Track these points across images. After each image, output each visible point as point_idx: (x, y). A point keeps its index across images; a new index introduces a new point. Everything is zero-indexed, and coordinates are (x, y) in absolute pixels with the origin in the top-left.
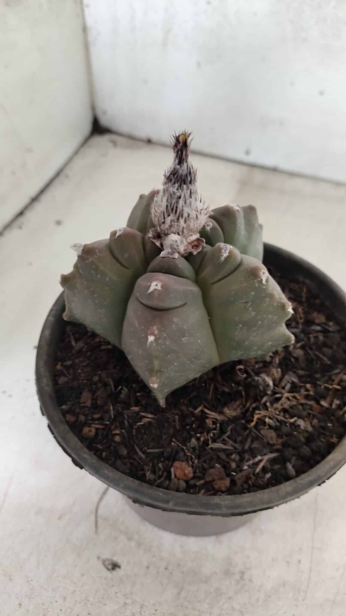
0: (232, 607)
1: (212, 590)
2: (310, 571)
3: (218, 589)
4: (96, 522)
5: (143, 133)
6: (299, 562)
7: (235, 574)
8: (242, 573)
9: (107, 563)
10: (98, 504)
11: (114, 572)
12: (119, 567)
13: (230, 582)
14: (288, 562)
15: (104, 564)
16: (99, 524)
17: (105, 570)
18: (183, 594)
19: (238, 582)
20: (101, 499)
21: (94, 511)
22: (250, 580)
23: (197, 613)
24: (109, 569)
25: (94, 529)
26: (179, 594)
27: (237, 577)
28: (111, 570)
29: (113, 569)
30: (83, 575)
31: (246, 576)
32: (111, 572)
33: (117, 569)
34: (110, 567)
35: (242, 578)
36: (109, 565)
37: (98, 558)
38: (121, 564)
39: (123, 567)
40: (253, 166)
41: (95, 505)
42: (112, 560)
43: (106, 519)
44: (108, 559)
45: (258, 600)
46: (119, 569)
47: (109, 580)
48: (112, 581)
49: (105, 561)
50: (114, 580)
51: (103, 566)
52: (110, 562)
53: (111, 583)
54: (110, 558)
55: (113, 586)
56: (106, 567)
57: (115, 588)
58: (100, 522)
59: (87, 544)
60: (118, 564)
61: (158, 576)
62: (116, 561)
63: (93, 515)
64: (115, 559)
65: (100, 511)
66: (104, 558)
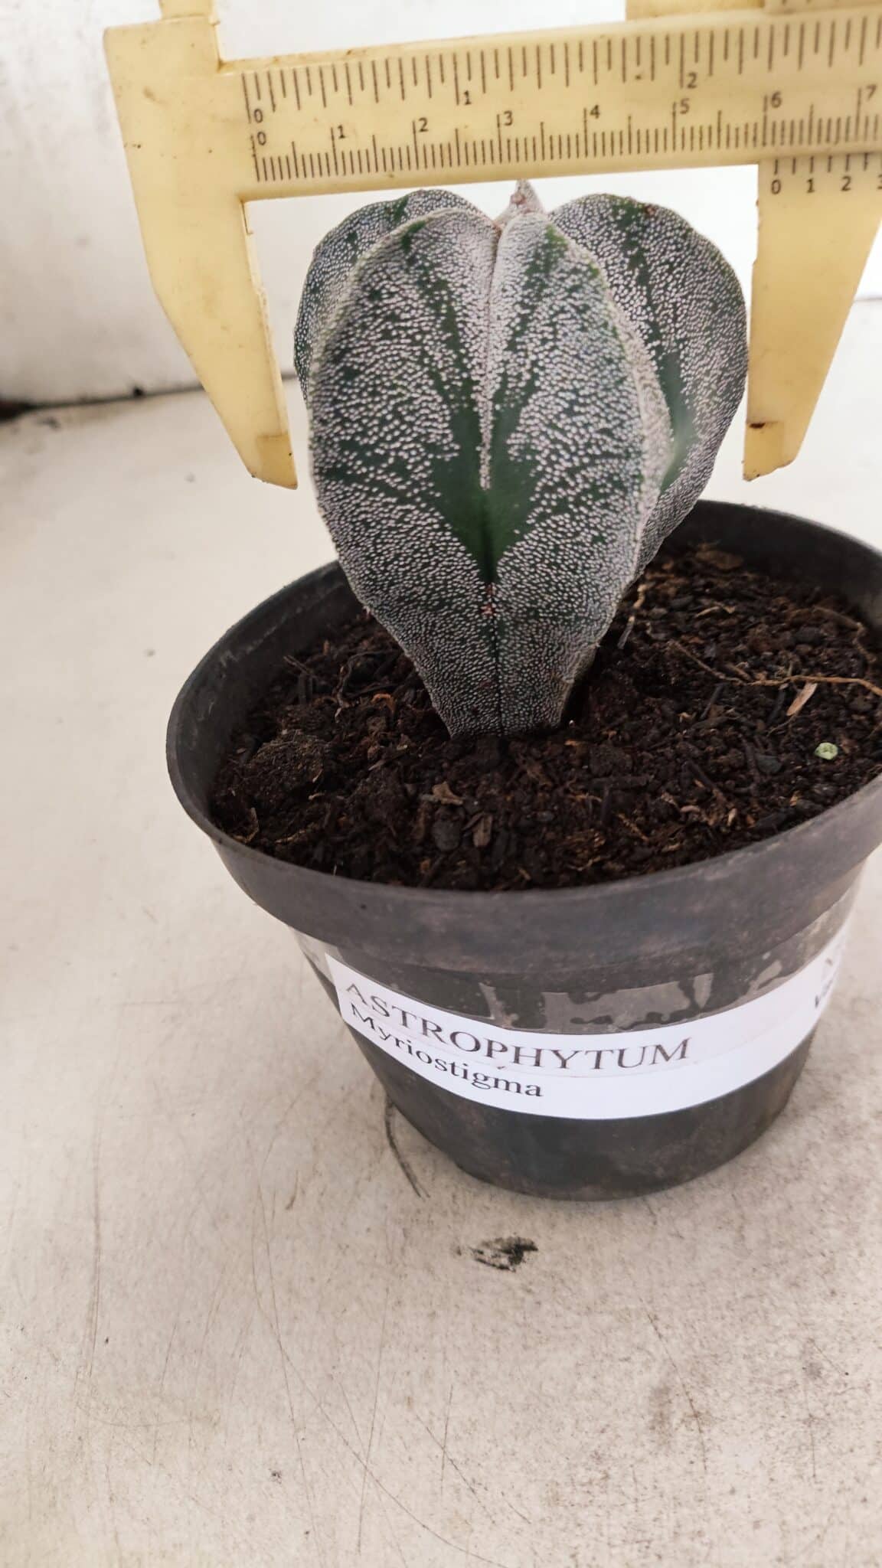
4: (404, 1167)
9: (488, 1253)
10: (388, 1125)
11: (523, 1267)
12: (531, 1248)
15: (483, 1261)
16: (415, 1171)
17: (495, 1273)
20: (390, 1107)
21: (386, 1143)
24: (502, 1268)
25: (407, 1188)
28: (511, 1267)
29: (516, 1260)
30: (432, 1315)
33: (528, 1256)
34: (504, 1260)
38: (533, 1239)
39: (539, 1244)
41: (384, 1131)
42: (497, 1241)
44: (487, 1244)
46: (533, 1253)
47: (520, 1294)
48: (529, 1291)
49: (481, 1253)
50: (533, 1288)
51: (481, 1266)
52: (499, 1247)
53: (529, 1298)
54: (492, 1238)
55: (539, 1303)
56: (494, 1265)
57: (546, 1306)
58: (417, 1162)
59: (405, 1234)
60: (523, 1243)
61: (655, 1223)
62: (513, 1236)
63: (389, 1155)
64: (507, 1234)
65: (401, 1138)
66: (474, 1247)
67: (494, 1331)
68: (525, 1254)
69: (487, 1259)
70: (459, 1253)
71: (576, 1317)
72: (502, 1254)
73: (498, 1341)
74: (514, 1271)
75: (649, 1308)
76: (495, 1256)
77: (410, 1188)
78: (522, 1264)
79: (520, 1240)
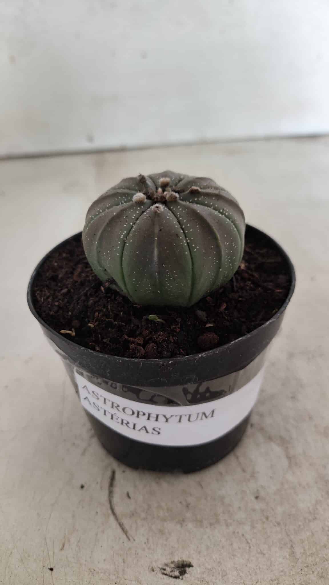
4: (121, 525)
9: (168, 569)
10: (110, 502)
12: (190, 565)
15: (166, 575)
16: (127, 527)
17: (173, 580)
18: (298, 550)
20: (111, 493)
21: (110, 512)
24: (176, 577)
26: (292, 553)
28: (181, 577)
29: (183, 573)
34: (177, 573)
38: (190, 560)
39: (194, 563)
41: (108, 506)
42: (172, 563)
43: (133, 514)
44: (166, 565)
46: (191, 568)
49: (165, 570)
51: (165, 577)
52: (173, 566)
54: (169, 561)
56: (171, 576)
58: (126, 523)
59: (124, 562)
60: (185, 563)
61: (250, 547)
62: (180, 559)
63: (112, 518)
64: (177, 559)
65: (118, 510)
66: (160, 567)
68: (187, 569)
69: (168, 573)
70: (153, 571)
72: (175, 570)
74: (182, 579)
76: (172, 571)
77: (125, 536)
78: (186, 575)
79: (183, 561)
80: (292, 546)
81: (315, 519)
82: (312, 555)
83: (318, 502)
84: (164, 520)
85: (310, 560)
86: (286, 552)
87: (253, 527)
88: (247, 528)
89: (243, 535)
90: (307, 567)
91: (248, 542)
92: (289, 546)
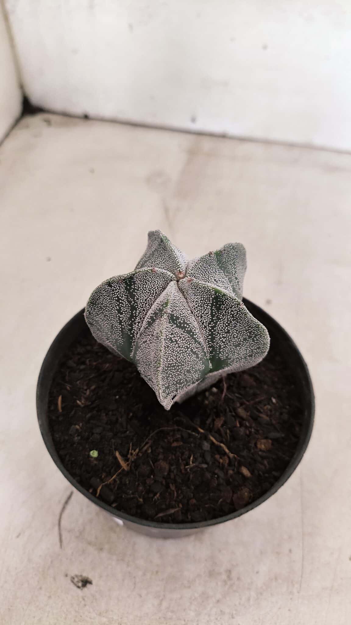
0: (221, 611)
1: (196, 595)
2: (303, 560)
3: (203, 593)
4: (60, 536)
5: (78, 110)
6: (290, 551)
7: (220, 574)
8: (229, 572)
9: (76, 580)
10: (61, 515)
11: (85, 589)
12: (90, 583)
13: (217, 584)
14: (278, 553)
15: (73, 582)
16: (63, 538)
17: (75, 588)
18: (165, 604)
19: (225, 582)
20: (64, 508)
21: (57, 522)
22: (239, 579)
23: (183, 623)
24: (79, 587)
25: (58, 544)
26: (160, 604)
27: (224, 577)
28: (81, 588)
29: (84, 586)
30: (50, 597)
31: (234, 575)
32: (82, 590)
33: (88, 586)
34: (80, 584)
35: (229, 577)
36: (78, 582)
37: (66, 576)
38: (93, 579)
39: (94, 582)
40: (200, 134)
41: (58, 518)
42: (81, 576)
43: (71, 531)
44: (77, 576)
45: (249, 600)
46: (90, 585)
47: (81, 599)
48: (84, 599)
49: (73, 579)
50: (86, 599)
51: (72, 584)
52: (80, 578)
53: (83, 602)
54: (79, 574)
55: (85, 605)
56: (75, 585)
57: (87, 607)
58: (65, 535)
59: (52, 562)
60: (89, 580)
61: (135, 588)
62: (87, 576)
63: (56, 528)
64: (85, 575)
65: (63, 523)
66: (73, 575)
67: (67, 611)
69: (75, 582)
71: (95, 615)
72: (80, 582)
73: (67, 615)
75: (120, 620)
77: (60, 544)
79: (88, 578)
80: (162, 600)
81: (189, 587)
82: (173, 612)
83: (199, 576)
84: (90, 543)
85: (170, 614)
86: (156, 602)
87: (144, 574)
88: (140, 573)
89: (135, 577)
90: (164, 618)
91: (135, 584)
92: (161, 598)
